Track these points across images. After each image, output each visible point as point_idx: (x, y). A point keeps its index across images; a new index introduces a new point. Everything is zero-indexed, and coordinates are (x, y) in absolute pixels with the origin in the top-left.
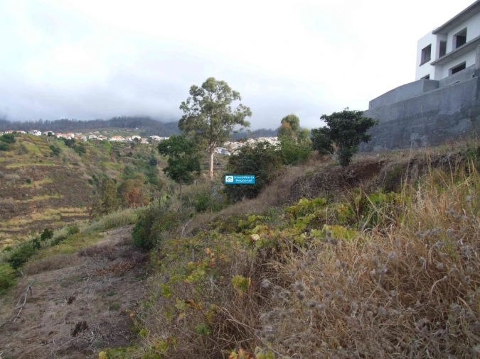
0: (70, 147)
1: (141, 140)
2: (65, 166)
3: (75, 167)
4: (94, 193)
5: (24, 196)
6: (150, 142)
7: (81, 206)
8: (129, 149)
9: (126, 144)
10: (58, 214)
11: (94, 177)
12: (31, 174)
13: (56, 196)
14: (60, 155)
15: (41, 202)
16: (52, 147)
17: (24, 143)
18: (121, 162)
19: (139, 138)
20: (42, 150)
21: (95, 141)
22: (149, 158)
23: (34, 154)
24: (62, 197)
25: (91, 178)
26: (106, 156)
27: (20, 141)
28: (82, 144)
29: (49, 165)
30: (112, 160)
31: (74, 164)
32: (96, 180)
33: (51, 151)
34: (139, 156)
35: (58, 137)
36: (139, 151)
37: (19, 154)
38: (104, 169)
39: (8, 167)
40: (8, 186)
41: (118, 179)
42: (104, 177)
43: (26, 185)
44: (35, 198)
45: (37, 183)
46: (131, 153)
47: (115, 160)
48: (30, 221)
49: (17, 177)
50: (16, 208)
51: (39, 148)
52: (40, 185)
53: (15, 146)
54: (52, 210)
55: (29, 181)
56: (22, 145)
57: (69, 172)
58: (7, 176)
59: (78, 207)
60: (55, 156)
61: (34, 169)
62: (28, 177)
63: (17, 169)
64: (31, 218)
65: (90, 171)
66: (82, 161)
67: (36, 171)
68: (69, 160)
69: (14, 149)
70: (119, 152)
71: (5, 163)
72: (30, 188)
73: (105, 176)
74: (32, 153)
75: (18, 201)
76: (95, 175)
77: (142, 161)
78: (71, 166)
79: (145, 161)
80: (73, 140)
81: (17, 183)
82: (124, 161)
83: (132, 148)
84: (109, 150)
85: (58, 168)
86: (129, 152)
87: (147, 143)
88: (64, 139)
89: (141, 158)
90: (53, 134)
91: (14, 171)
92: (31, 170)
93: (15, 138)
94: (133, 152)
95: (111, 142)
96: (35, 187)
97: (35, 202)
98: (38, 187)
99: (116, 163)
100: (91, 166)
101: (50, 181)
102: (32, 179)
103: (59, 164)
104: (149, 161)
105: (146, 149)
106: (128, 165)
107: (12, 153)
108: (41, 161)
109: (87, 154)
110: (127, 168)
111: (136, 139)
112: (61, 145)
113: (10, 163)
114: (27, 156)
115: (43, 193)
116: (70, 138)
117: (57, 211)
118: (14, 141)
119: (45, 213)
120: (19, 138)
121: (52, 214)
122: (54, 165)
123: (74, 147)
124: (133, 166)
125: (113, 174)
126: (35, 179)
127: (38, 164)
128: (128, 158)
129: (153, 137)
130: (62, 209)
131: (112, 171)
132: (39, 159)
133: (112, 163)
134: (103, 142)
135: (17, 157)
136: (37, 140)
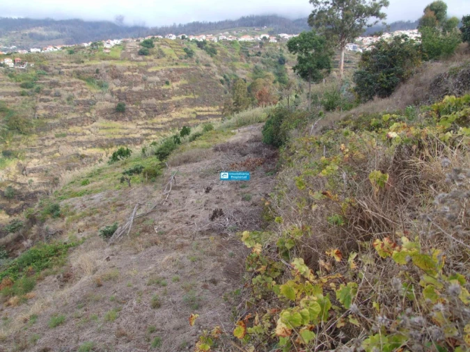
0: (202, 48)
1: (269, 39)
2: (198, 67)
3: (207, 68)
4: (226, 93)
5: (164, 96)
6: (278, 40)
7: (214, 105)
8: (258, 49)
9: (254, 44)
10: (194, 113)
11: (225, 77)
12: (169, 76)
13: (191, 96)
14: (194, 56)
15: (178, 102)
16: (186, 50)
17: (162, 47)
18: (250, 61)
19: (267, 36)
20: (178, 53)
21: (225, 41)
22: (277, 57)
23: (171, 57)
24: (197, 96)
25: (222, 78)
26: (235, 56)
27: (158, 46)
28: (213, 46)
29: (184, 67)
30: (241, 60)
31: (206, 65)
32: (227, 80)
33: (185, 54)
34: (268, 55)
35: (191, 39)
36: (267, 51)
37: (158, 58)
38: (234, 69)
39: (150, 70)
40: (150, 88)
41: (247, 79)
42: (234, 78)
43: (165, 87)
44: (175, 99)
45: (174, 84)
46: (259, 53)
47: (244, 59)
48: (171, 119)
49: (157, 79)
50: (158, 108)
51: (175, 51)
52: (177, 86)
53: (155, 50)
54: (188, 109)
55: (167, 83)
56: (160, 49)
57: (202, 73)
58: (150, 79)
59: (211, 106)
60: (189, 58)
61: (171, 72)
62: (167, 79)
63: (157, 71)
64: (171, 116)
65: (221, 71)
66: (214, 62)
67: (173, 73)
68: (201, 62)
69: (153, 53)
70: (248, 52)
71: (147, 67)
72: (169, 89)
73: (235, 76)
74: (169, 56)
75: (160, 101)
76: (226, 75)
77: (270, 60)
78: (204, 67)
79: (273, 60)
80: (204, 42)
81: (157, 85)
82: (253, 60)
83: (261, 47)
84: (238, 50)
85: (192, 69)
86: (257, 51)
87: (276, 41)
88: (197, 42)
89: (270, 58)
90: (186, 37)
91: (155, 73)
92: (169, 72)
93: (154, 43)
94: (262, 51)
95: (240, 42)
96: (173, 87)
97: (174, 102)
98: (176, 88)
99: (246, 63)
100: (222, 66)
101: (185, 82)
102: (170, 81)
103: (193, 65)
104: (277, 60)
105: (274, 48)
106: (257, 64)
107: (152, 57)
108: (177, 64)
109: (218, 55)
110: (256, 67)
111: (265, 38)
112: (194, 47)
113: (151, 66)
114: (165, 59)
115: (180, 94)
116: (201, 40)
117: (193, 110)
118: (153, 46)
119: (183, 112)
120: (157, 43)
121: (189, 113)
122: (189, 67)
123: (206, 49)
124: (262, 66)
125: (243, 74)
126: (173, 81)
127: (175, 67)
128: (257, 57)
129: (282, 35)
130: (197, 108)
131: (242, 71)
132: (175, 62)
133: (242, 63)
134: (232, 43)
135: (156, 61)
136: (174, 44)
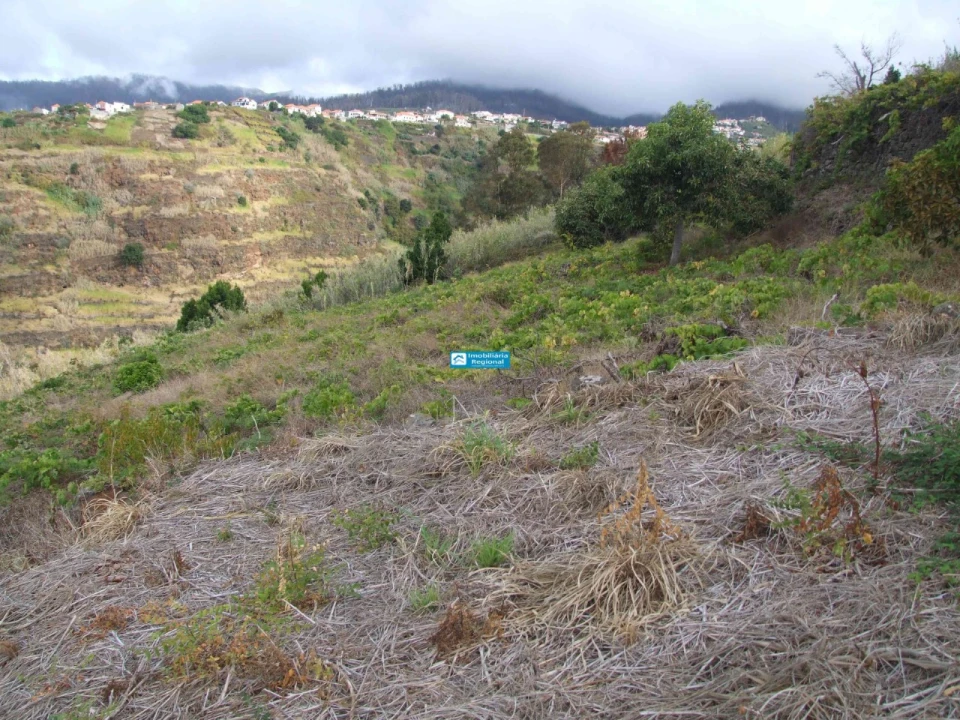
0: (315, 131)
1: (455, 119)
2: (310, 171)
3: (330, 172)
4: (371, 228)
5: (234, 230)
6: (473, 123)
7: (348, 255)
8: (432, 138)
9: (426, 128)
10: (304, 270)
11: (367, 194)
12: (246, 187)
13: (296, 233)
14: (299, 147)
15: (268, 244)
16: (280, 132)
17: (227, 123)
18: (418, 164)
19: (451, 115)
20: (263, 137)
21: (360, 121)
22: (474, 157)
23: (248, 145)
24: (309, 234)
25: (362, 196)
26: (386, 153)
27: (218, 119)
28: (338, 128)
29: (278, 168)
30: (399, 161)
31: (326, 167)
32: (373, 201)
33: (280, 139)
34: (455, 153)
35: (290, 111)
36: (452, 143)
37: (220, 145)
38: (384, 179)
39: (201, 171)
40: (203, 211)
41: (414, 201)
42: (386, 197)
43: (237, 210)
44: (258, 237)
45: (258, 205)
46: (437, 147)
47: (405, 160)
48: (251, 283)
49: (220, 192)
50: (222, 256)
51: (256, 132)
52: (264, 209)
53: (211, 129)
54: (291, 262)
55: (242, 202)
56: (222, 127)
57: (319, 183)
58: (200, 190)
59: (340, 255)
60: (288, 149)
61: (249, 176)
62: (240, 192)
63: (218, 175)
64: (252, 277)
65: (358, 183)
66: (342, 161)
67: (255, 180)
68: (316, 159)
69: (209, 135)
70: (412, 144)
71: (194, 163)
72: (246, 215)
73: (389, 194)
74: (244, 142)
75: (225, 242)
76: (371, 191)
77: (460, 163)
78: (323, 172)
79: (466, 163)
80: (320, 120)
81: (220, 206)
82: (424, 162)
83: (439, 135)
84: (392, 140)
85: (296, 174)
86: (432, 144)
87: (469, 125)
88: (303, 116)
89: (459, 158)
90: (280, 106)
91: (214, 179)
92: (245, 179)
93: (209, 113)
94: (442, 144)
95: (394, 124)
96: (255, 212)
97: (258, 244)
98: (262, 215)
99: (408, 168)
100: (360, 172)
101: (282, 201)
102: (248, 198)
103: (297, 166)
104: (474, 162)
105: (467, 138)
106: (433, 170)
107: (206, 143)
108: (262, 160)
109: (350, 146)
110: (431, 177)
111: (444, 117)
112: (297, 127)
113: (205, 163)
114: (235, 149)
115: (268, 226)
116: (313, 115)
117: (302, 264)
118: (207, 120)
119: (279, 267)
120: (215, 113)
121: (292, 270)
122: (289, 168)
123: (324, 132)
124: (442, 174)
125: (403, 189)
126: (254, 198)
127: (259, 166)
128: (433, 156)
129: (479, 114)
130: (310, 260)
131: (402, 183)
132: (258, 156)
133: (400, 167)
134: (380, 124)
135: (218, 152)
136: (251, 118)
